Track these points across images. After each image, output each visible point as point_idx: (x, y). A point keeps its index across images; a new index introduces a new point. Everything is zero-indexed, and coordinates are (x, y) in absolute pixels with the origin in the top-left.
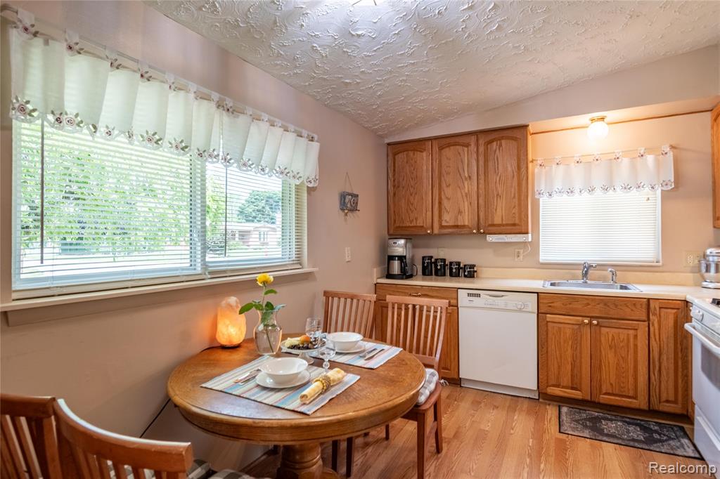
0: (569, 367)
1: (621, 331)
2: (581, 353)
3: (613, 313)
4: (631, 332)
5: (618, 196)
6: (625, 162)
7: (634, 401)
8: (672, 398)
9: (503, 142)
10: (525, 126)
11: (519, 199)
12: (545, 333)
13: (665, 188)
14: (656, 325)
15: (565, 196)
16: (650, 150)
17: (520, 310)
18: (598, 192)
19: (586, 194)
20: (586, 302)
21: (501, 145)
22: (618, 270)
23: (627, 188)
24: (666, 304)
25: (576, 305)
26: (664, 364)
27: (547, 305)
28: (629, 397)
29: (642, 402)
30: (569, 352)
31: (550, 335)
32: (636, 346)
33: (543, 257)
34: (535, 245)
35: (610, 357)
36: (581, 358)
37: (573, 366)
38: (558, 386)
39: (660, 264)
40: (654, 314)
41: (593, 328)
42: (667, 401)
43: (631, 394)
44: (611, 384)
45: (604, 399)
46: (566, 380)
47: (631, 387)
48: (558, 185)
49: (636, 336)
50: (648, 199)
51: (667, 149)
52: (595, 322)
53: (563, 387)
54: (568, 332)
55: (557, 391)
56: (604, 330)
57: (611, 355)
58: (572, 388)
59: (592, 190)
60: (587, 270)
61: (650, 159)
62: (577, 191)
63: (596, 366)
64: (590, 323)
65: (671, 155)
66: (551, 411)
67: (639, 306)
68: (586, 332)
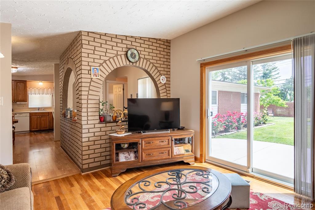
0: (36, 125)
1: (45, 118)
2: (38, 122)
3: (43, 115)
5: (44, 95)
6: (46, 90)
9: (21, 83)
10: (26, 81)
11: (25, 95)
12: (31, 120)
14: (50, 116)
15: (34, 95)
16: (50, 88)
17: (26, 116)
18: (41, 94)
19: (39, 95)
20: (39, 113)
21: (20, 84)
22: (45, 108)
23: (46, 94)
25: (37, 114)
26: (51, 122)
27: (31, 115)
29: (48, 128)
30: (36, 122)
32: (47, 120)
33: (29, 107)
34: (28, 105)
37: (37, 124)
38: (33, 129)
39: (52, 107)
42: (52, 127)
43: (46, 127)
44: (43, 127)
45: (42, 129)
46: (35, 127)
48: (33, 92)
49: (47, 118)
50: (50, 96)
52: (40, 117)
54: (36, 119)
55: (34, 130)
56: (42, 118)
57: (43, 122)
58: (36, 129)
59: (40, 94)
60: (39, 109)
61: (50, 89)
62: (37, 94)
63: (40, 124)
66: (33, 133)
67: (48, 113)
68: (39, 119)
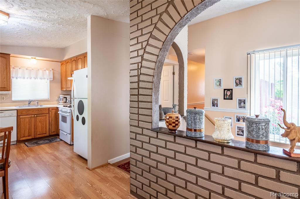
0: (28, 130)
1: (42, 117)
2: (31, 125)
3: (40, 113)
4: (45, 117)
5: (38, 80)
6: (41, 71)
7: (46, 134)
8: (54, 131)
10: (9, 55)
11: (7, 79)
12: (19, 122)
13: (51, 80)
14: (51, 114)
15: (22, 79)
16: (47, 69)
17: (10, 116)
18: (33, 79)
19: (29, 79)
20: (32, 111)
22: (38, 101)
23: (41, 79)
24: (53, 109)
25: (30, 112)
26: (53, 123)
27: (20, 113)
29: (47, 134)
30: (28, 125)
31: (21, 122)
32: (46, 120)
33: (14, 99)
34: (10, 96)
35: (39, 125)
36: (31, 126)
38: (24, 137)
39: (49, 99)
40: (50, 111)
41: (35, 117)
42: (53, 132)
43: (45, 133)
44: (40, 132)
45: (38, 136)
46: (27, 134)
47: (45, 131)
48: (20, 75)
49: (46, 118)
50: (46, 82)
51: (51, 70)
52: (35, 116)
53: (26, 137)
54: (27, 120)
55: (24, 139)
56: (38, 118)
57: (40, 124)
58: (29, 136)
59: (31, 78)
60: (30, 102)
61: (47, 72)
62: (26, 78)
63: (36, 127)
64: (34, 116)
65: (52, 71)
66: (23, 145)
67: (47, 110)
68: (33, 119)
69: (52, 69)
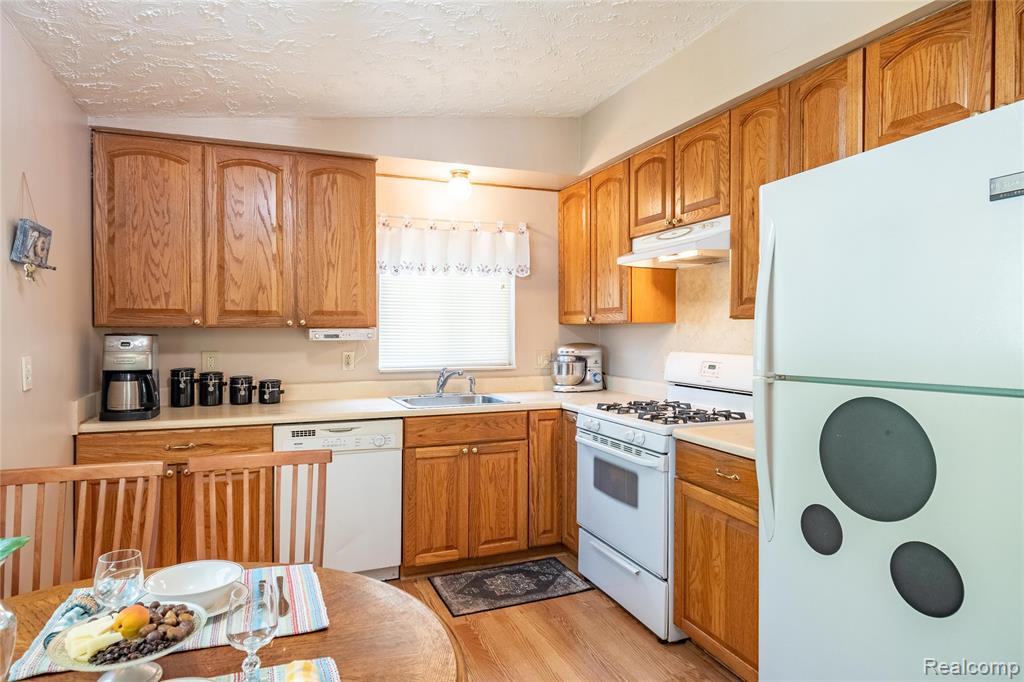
0: (444, 519)
1: (501, 455)
2: (458, 495)
3: (493, 434)
4: (512, 455)
5: (474, 279)
6: (485, 237)
7: (515, 542)
8: (549, 528)
9: (339, 177)
10: (373, 161)
11: (363, 274)
12: (413, 477)
13: (520, 275)
14: (535, 443)
15: (415, 272)
16: (507, 227)
17: (379, 448)
18: (454, 272)
19: (439, 275)
20: (464, 423)
21: (334, 182)
23: (485, 270)
24: (545, 414)
25: (454, 430)
26: (543, 487)
27: (416, 433)
28: (509, 539)
29: (520, 544)
30: (444, 495)
31: (419, 479)
32: (516, 471)
33: (385, 363)
34: (371, 350)
35: (488, 491)
36: (458, 502)
38: (428, 551)
39: (514, 366)
40: (534, 429)
41: (472, 456)
42: (545, 532)
43: (511, 534)
44: (491, 529)
45: (484, 550)
46: (439, 539)
47: (511, 525)
48: (407, 256)
49: (516, 459)
50: (503, 287)
51: (524, 229)
52: (475, 450)
53: (437, 550)
54: (443, 468)
55: (429, 558)
56: (484, 458)
57: (491, 490)
58: (448, 548)
59: (447, 269)
61: (509, 236)
62: (429, 268)
63: (474, 512)
64: (470, 451)
65: (527, 235)
66: (425, 591)
67: (519, 422)
68: (465, 464)
69: (528, 228)
